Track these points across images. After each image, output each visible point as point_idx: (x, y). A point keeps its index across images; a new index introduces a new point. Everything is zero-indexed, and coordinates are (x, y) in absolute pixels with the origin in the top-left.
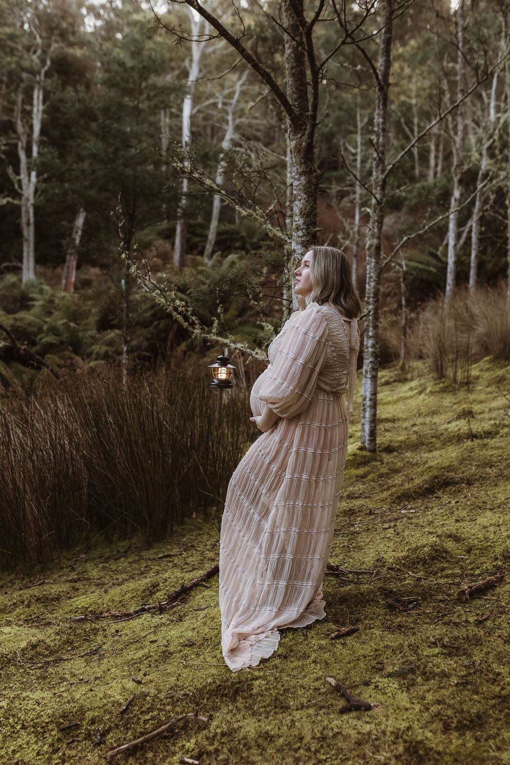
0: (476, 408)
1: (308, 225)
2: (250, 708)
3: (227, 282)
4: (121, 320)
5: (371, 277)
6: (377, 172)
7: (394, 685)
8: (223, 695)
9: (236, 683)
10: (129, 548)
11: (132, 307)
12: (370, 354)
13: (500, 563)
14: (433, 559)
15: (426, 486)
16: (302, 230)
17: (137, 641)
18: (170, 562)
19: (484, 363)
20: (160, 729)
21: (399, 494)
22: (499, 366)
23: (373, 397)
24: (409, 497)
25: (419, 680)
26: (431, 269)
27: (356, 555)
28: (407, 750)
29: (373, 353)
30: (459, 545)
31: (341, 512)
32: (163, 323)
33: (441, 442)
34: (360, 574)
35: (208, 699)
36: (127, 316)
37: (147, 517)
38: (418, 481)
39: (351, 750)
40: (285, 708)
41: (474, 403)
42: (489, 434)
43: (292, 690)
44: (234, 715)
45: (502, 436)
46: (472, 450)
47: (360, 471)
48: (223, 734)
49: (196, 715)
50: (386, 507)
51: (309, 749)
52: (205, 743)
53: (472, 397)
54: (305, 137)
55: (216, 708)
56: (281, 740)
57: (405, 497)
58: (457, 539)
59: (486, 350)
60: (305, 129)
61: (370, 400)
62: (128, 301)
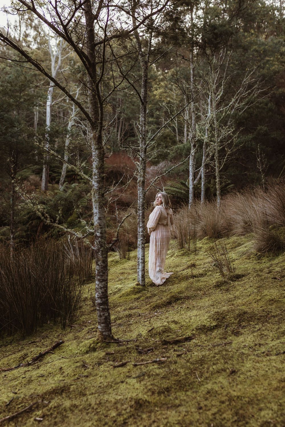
0: (198, 263)
1: (100, 173)
2: (69, 396)
3: (63, 200)
4: (10, 220)
5: (140, 197)
6: (142, 144)
7: (135, 381)
8: (56, 393)
9: (62, 387)
10: (13, 340)
11: (16, 213)
12: (141, 235)
13: (194, 332)
14: (164, 332)
15: (167, 301)
16: (97, 175)
17: (15, 379)
18: (35, 345)
19: (204, 240)
20: (25, 409)
21: (154, 306)
22: (212, 241)
23: (143, 258)
24: (159, 307)
25: (146, 377)
26: (183, 191)
27: (129, 334)
28: (135, 402)
29: (142, 235)
30: (177, 326)
31: (125, 316)
32: (34, 222)
33: (179, 280)
34: (129, 341)
35: (49, 395)
36: (13, 218)
37: (22, 323)
38: (164, 299)
39: (111, 407)
40: (85, 395)
41: (197, 261)
42: (202, 275)
43: (88, 388)
44: (61, 400)
45: (208, 276)
46: (192, 283)
47: (137, 296)
48: (55, 407)
49: (43, 401)
50: (147, 312)
51: (93, 408)
52: (46, 411)
53: (197, 257)
54: (98, 132)
55: (52, 399)
56: (81, 407)
57: (157, 307)
58: (176, 322)
59: (205, 233)
60: (97, 129)
61: (141, 259)
62: (13, 210)
